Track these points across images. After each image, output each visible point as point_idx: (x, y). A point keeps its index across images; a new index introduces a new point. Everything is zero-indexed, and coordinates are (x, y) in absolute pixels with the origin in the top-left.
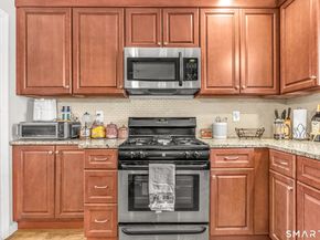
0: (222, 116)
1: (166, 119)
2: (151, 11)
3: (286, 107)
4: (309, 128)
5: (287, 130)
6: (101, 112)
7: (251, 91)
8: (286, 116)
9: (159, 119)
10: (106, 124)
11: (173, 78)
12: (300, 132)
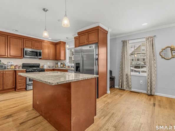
0: (46, 63)
1: (33, 64)
2: (30, 40)
3: (57, 62)
4: (60, 66)
5: (57, 66)
6: (12, 62)
7: (51, 59)
8: (57, 64)
9: (31, 64)
10: (15, 65)
11: (36, 55)
12: (59, 66)
